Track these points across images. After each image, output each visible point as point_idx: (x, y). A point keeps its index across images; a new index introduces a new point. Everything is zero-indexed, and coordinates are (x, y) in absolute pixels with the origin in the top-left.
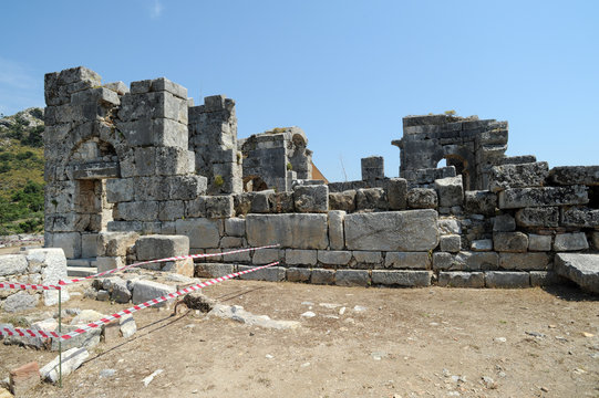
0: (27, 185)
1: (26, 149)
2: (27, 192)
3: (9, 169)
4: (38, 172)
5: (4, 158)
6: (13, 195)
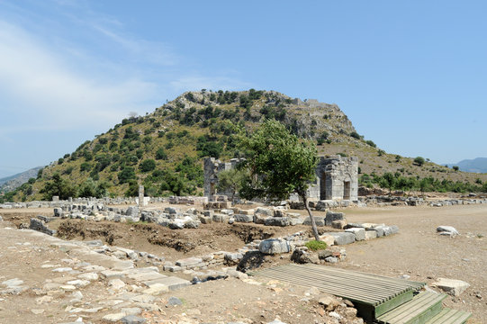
0: (184, 158)
1: (183, 128)
2: (184, 164)
3: (173, 145)
4: (191, 147)
5: (169, 137)
6: (176, 167)
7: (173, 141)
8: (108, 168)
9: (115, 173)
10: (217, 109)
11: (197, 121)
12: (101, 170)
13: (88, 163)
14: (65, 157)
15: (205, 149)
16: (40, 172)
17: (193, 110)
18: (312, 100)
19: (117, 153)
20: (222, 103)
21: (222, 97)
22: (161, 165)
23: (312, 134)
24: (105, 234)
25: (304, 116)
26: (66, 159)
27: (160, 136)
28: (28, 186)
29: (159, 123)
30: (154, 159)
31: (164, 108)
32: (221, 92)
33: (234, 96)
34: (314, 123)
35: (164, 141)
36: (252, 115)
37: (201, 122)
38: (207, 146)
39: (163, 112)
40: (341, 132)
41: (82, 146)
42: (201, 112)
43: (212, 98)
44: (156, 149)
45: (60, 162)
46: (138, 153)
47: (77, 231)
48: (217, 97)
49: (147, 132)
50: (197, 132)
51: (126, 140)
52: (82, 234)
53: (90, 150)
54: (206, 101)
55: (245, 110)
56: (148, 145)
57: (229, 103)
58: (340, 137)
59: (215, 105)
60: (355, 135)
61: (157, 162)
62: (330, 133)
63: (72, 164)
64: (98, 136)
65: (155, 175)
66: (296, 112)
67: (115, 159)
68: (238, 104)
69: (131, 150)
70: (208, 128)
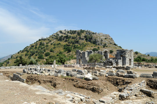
0: (59, 52)
1: (59, 42)
2: (59, 54)
3: (56, 47)
4: (61, 48)
5: (54, 45)
6: (57, 54)
7: (56, 46)
8: (34, 55)
9: (37, 56)
10: (70, 36)
11: (63, 40)
12: (32, 55)
13: (28, 53)
14: (20, 51)
15: (66, 49)
16: (12, 56)
17: (62, 36)
18: (101, 33)
19: (37, 50)
20: (71, 34)
21: (71, 32)
22: (52, 54)
23: (101, 44)
24: (51, 82)
25: (98, 38)
26: (20, 52)
27: (51, 45)
28: (8, 61)
29: (51, 40)
30: (49, 52)
31: (52, 35)
32: (71, 30)
33: (75, 32)
34: (102, 40)
35: (53, 46)
36: (82, 38)
37: (64, 40)
38: (67, 48)
39: (52, 37)
40: (111, 43)
41: (26, 48)
42: (65, 37)
43: (68, 32)
44: (50, 49)
45: (18, 53)
46: (44, 50)
47: (36, 80)
48: (70, 32)
49: (47, 43)
50: (63, 43)
51: (40, 46)
52: (39, 81)
53: (28, 49)
54: (66, 33)
55: (79, 36)
56: (47, 47)
57: (74, 34)
58: (110, 45)
59: (69, 35)
60: (115, 44)
61: (50, 53)
62: (107, 44)
63: (22, 53)
64: (31, 45)
65: (50, 57)
66: (96, 37)
67: (37, 52)
68: (77, 34)
69: (42, 49)
70: (67, 42)
